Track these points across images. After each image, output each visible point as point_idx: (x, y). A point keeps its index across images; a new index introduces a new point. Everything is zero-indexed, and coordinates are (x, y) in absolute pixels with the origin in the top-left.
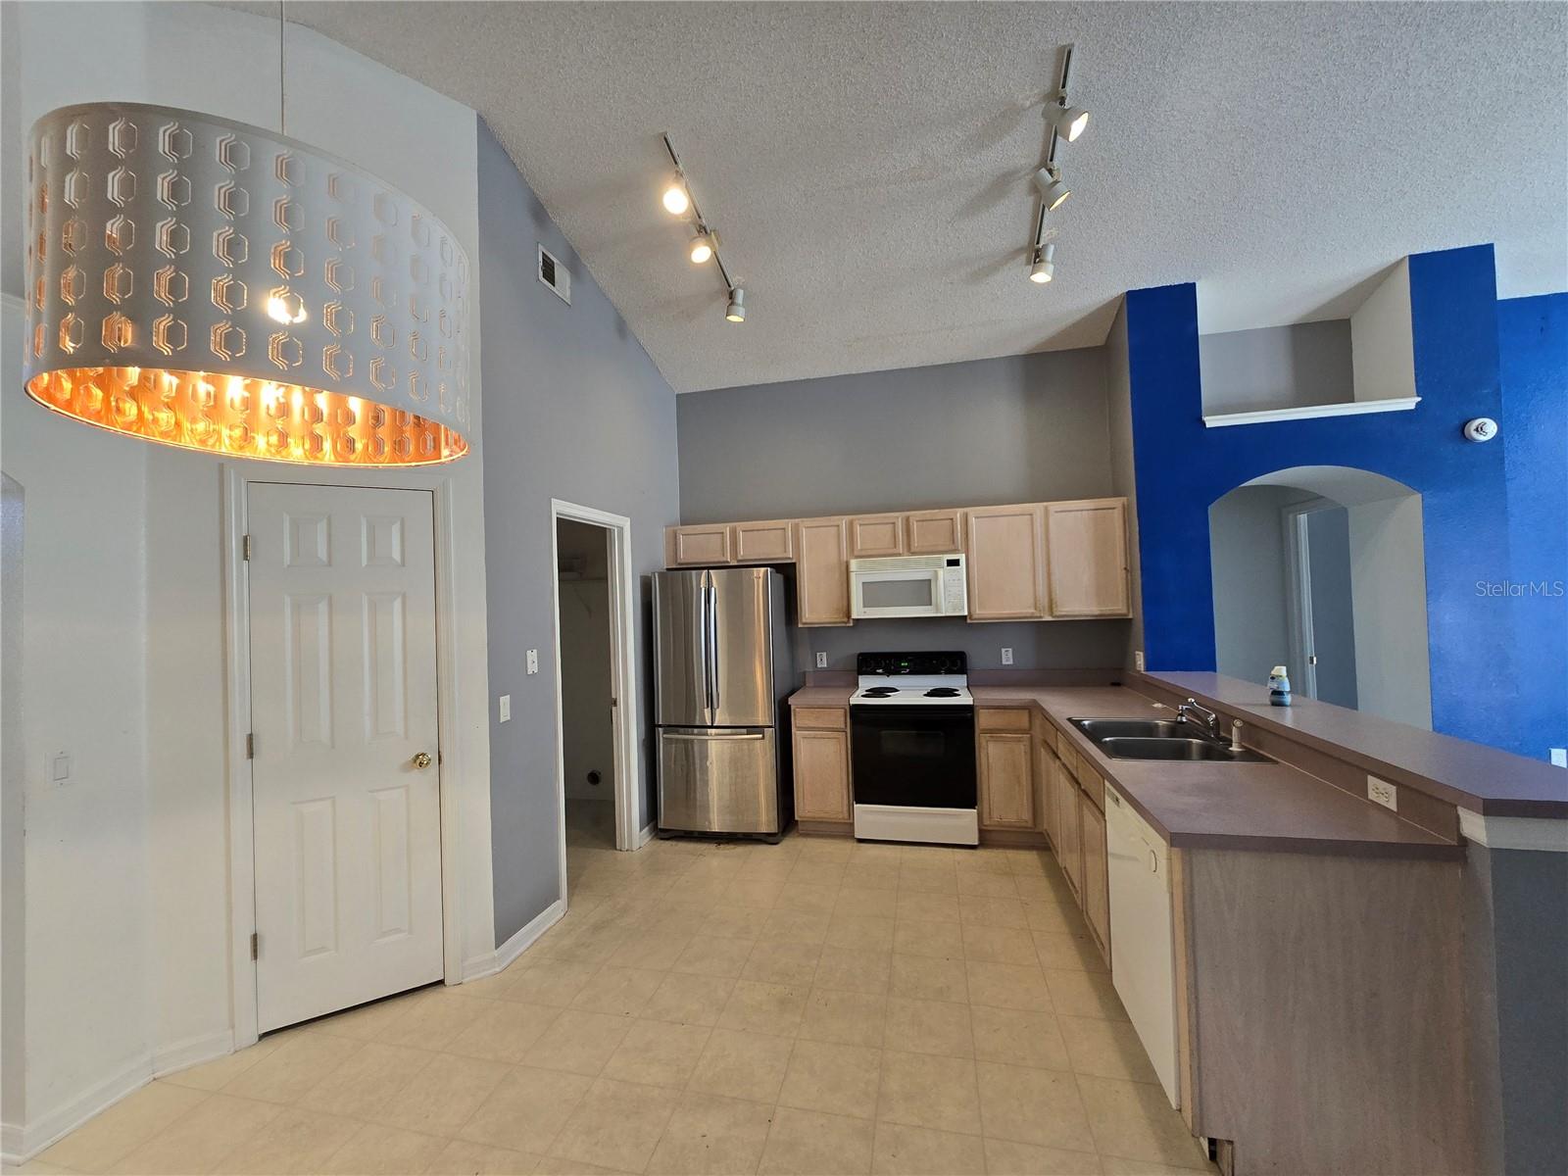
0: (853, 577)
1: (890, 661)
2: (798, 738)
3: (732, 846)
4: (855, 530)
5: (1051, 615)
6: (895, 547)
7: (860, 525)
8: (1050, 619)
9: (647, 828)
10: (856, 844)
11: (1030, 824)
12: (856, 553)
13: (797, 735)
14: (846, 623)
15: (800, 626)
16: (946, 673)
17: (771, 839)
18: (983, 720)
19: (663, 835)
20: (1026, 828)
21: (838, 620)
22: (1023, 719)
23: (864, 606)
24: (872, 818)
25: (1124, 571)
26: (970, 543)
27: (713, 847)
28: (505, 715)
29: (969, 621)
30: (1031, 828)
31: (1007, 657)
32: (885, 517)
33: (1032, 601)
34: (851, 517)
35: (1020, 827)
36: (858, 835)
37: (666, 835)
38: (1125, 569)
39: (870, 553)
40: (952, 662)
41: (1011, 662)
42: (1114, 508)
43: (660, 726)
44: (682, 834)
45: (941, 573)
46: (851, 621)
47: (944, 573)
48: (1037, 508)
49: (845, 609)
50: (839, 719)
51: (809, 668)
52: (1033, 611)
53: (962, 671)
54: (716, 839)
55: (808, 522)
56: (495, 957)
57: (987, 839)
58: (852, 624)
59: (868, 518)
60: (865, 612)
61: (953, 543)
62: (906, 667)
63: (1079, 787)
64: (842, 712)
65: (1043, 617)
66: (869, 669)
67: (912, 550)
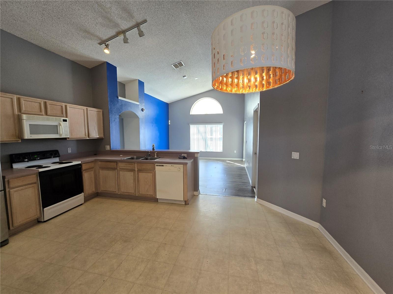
0: (24, 122)
1: (30, 156)
4: (21, 102)
5: (89, 137)
6: (41, 112)
7: (24, 100)
10: (44, 223)
11: (95, 191)
12: (23, 112)
13: (11, 192)
14: (17, 141)
16: (53, 158)
18: (84, 167)
20: (94, 193)
21: (14, 140)
22: (92, 165)
23: (30, 134)
24: (51, 211)
26: (68, 115)
29: (67, 139)
31: (69, 151)
32: (36, 100)
33: (84, 133)
34: (18, 96)
39: (29, 113)
40: (55, 153)
45: (61, 124)
48: (85, 108)
50: (34, 179)
52: (85, 136)
53: (59, 156)
57: (87, 200)
58: (20, 141)
59: (28, 99)
60: (31, 136)
61: (63, 114)
62: (38, 157)
63: (135, 170)
64: (35, 175)
65: (87, 138)
66: (20, 160)
67: (48, 114)
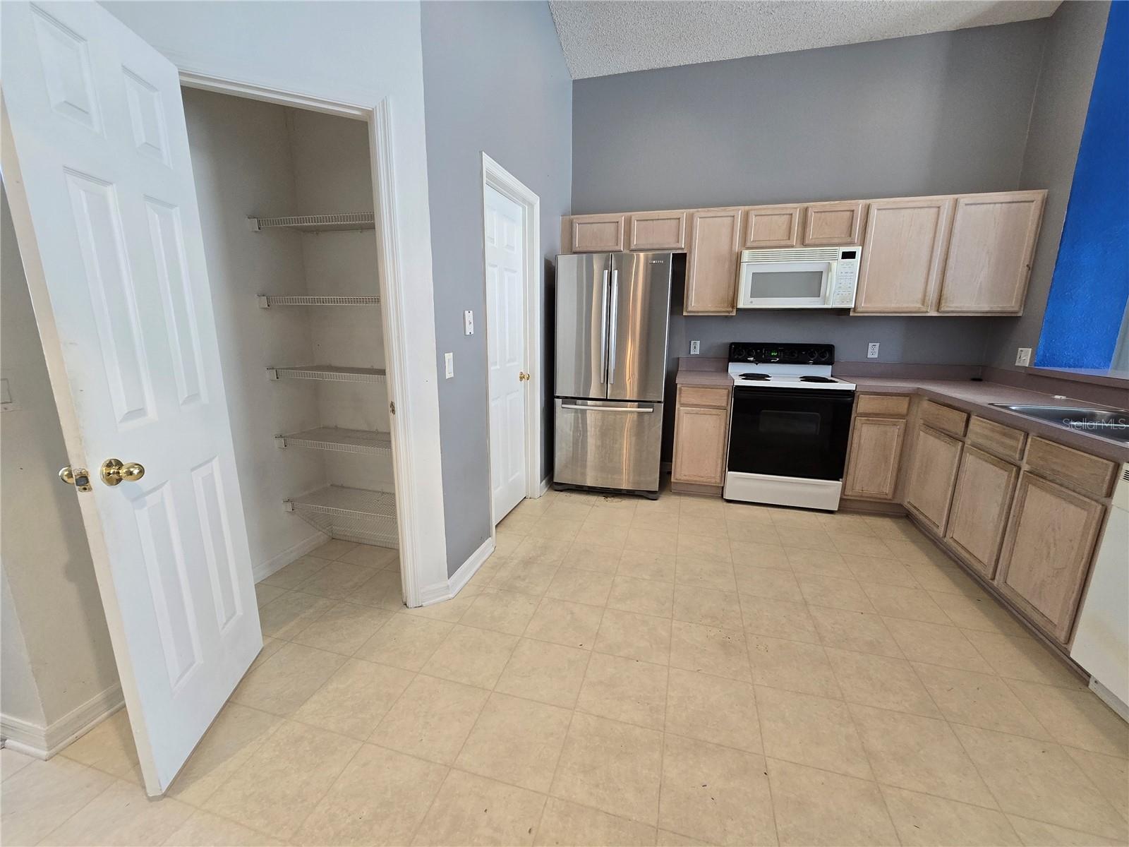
0: (744, 268)
1: (761, 351)
2: (682, 414)
3: (620, 500)
4: (750, 220)
5: (938, 311)
6: (789, 239)
7: (756, 216)
8: (934, 314)
9: (544, 481)
10: (725, 504)
11: (890, 497)
12: (749, 244)
13: (681, 411)
14: (728, 312)
15: (685, 314)
16: (814, 364)
17: (651, 496)
18: (863, 405)
19: (557, 487)
20: (886, 499)
21: (724, 310)
22: (902, 405)
23: (751, 297)
24: (742, 483)
25: (1026, 268)
26: (868, 236)
27: (601, 499)
28: (449, 374)
29: (851, 314)
30: (890, 500)
31: (873, 352)
32: (782, 208)
33: (920, 296)
34: (747, 208)
35: (880, 499)
36: (727, 496)
37: (560, 487)
38: (1028, 266)
39: (763, 244)
40: (823, 354)
41: (876, 356)
42: (1033, 201)
43: (558, 397)
44: (574, 488)
45: (834, 265)
46: (735, 310)
47: (839, 265)
48: (946, 200)
49: (730, 299)
50: (723, 399)
51: (682, 355)
52: (919, 305)
53: (830, 362)
54: (603, 493)
55: (701, 212)
56: (448, 586)
57: (846, 506)
58: (734, 314)
59: (764, 209)
60: (752, 302)
61: (850, 236)
62: (776, 357)
63: (1019, 469)
64: (726, 392)
65: (927, 312)
66: (740, 357)
67: (807, 242)
